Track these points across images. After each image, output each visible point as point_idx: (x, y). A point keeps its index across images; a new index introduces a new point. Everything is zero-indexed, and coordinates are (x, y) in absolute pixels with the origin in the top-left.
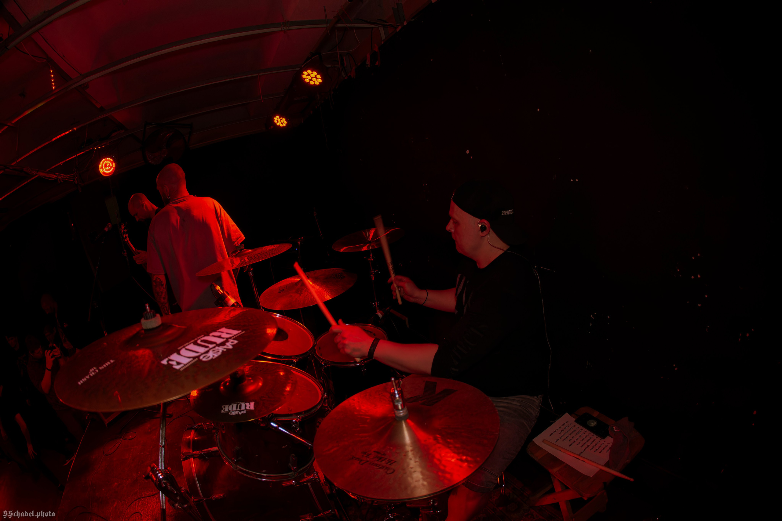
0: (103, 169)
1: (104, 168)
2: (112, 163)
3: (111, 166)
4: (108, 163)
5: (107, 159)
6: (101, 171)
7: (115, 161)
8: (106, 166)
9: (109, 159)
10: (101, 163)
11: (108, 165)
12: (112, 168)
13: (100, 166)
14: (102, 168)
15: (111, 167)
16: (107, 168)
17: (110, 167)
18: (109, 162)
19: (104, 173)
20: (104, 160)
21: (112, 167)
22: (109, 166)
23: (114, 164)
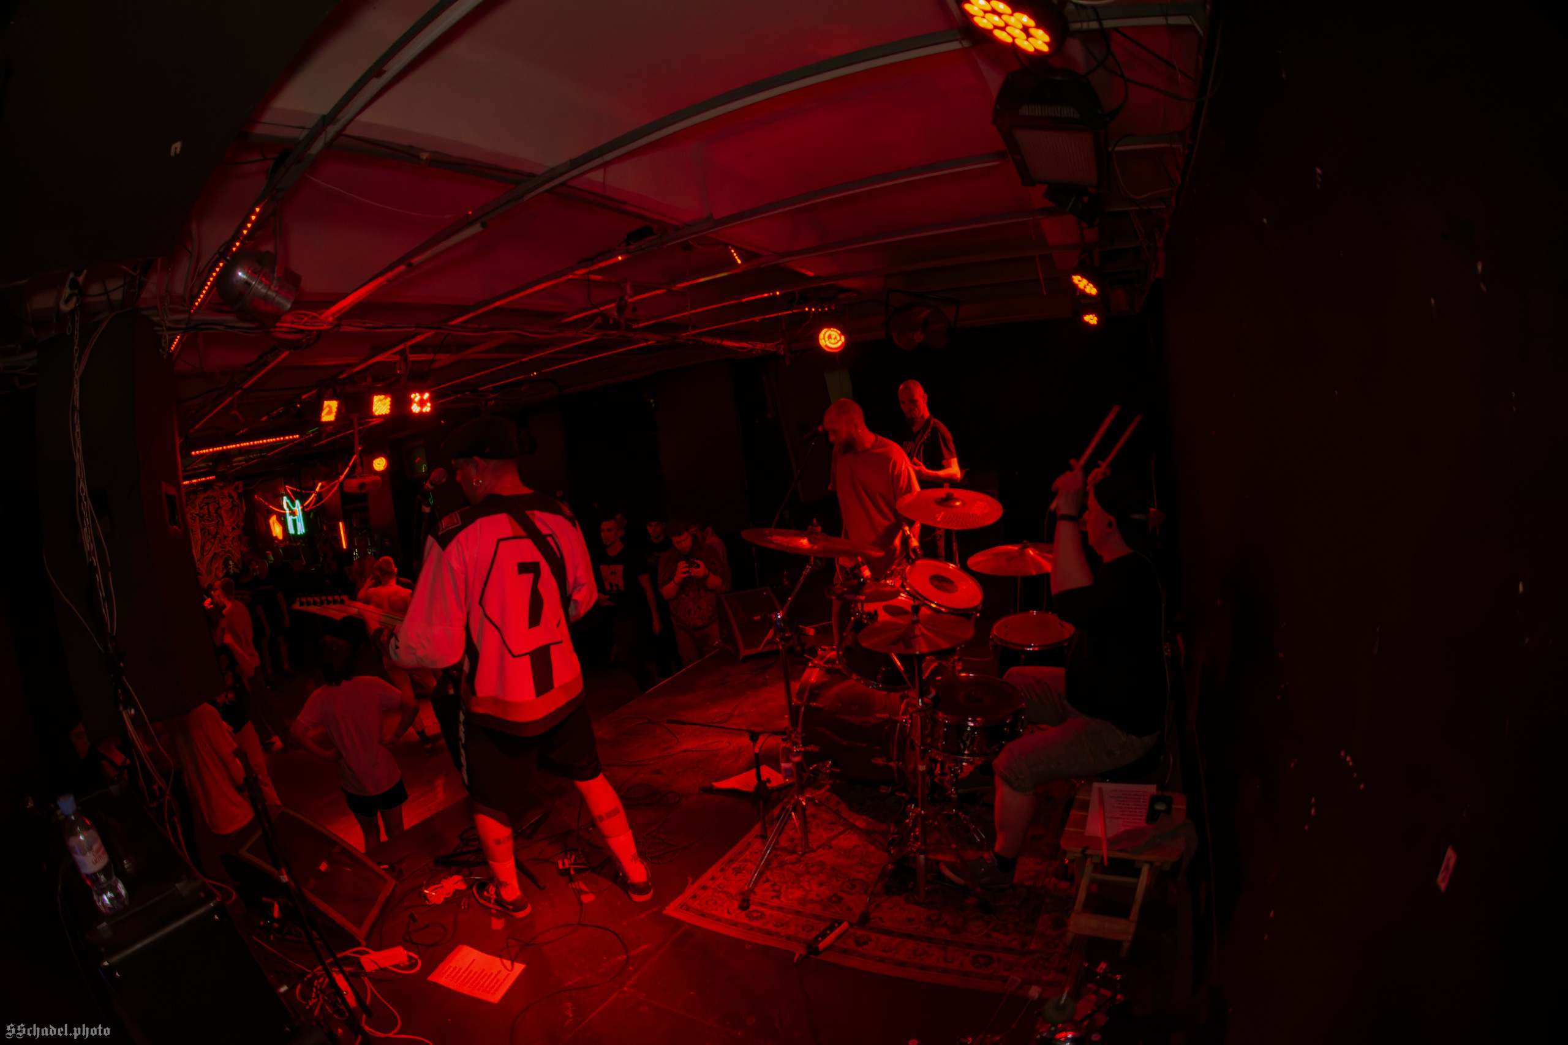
0: (825, 341)
1: (827, 339)
2: (840, 335)
3: (838, 338)
4: (833, 335)
5: (832, 329)
6: (822, 343)
7: (843, 332)
8: (830, 337)
9: (835, 330)
10: (823, 332)
11: (833, 337)
12: (840, 344)
13: (821, 336)
14: (824, 338)
15: (838, 341)
16: (833, 341)
17: (836, 341)
18: (835, 333)
19: (826, 346)
20: (825, 330)
21: (840, 340)
22: (835, 338)
23: (843, 337)
